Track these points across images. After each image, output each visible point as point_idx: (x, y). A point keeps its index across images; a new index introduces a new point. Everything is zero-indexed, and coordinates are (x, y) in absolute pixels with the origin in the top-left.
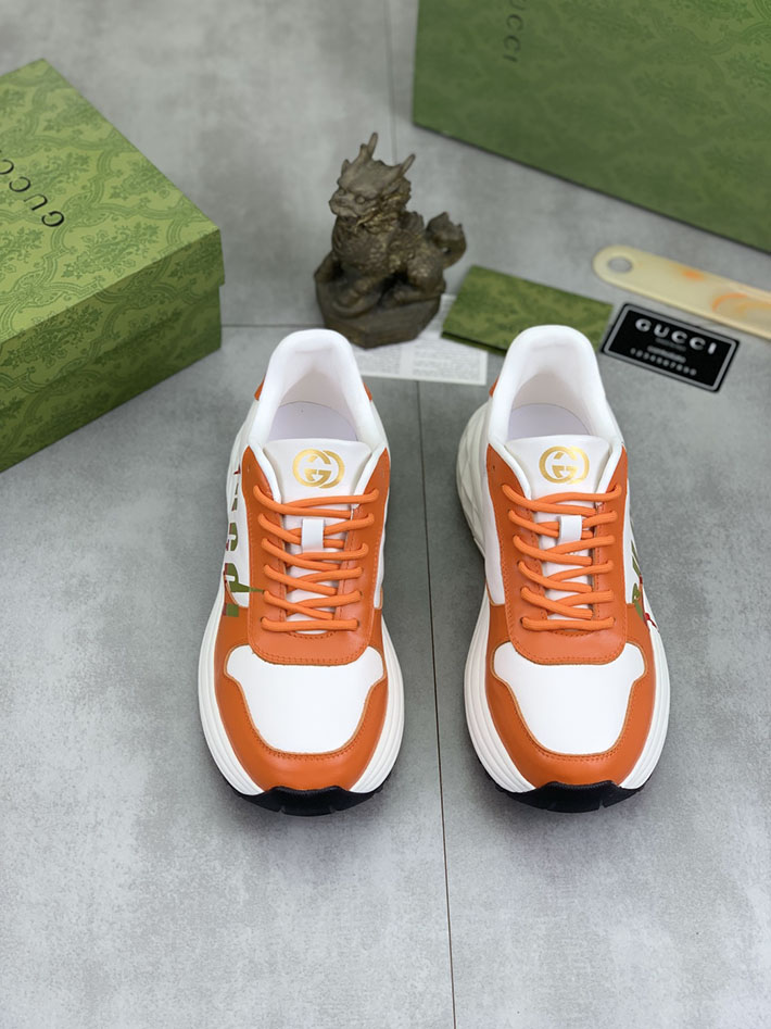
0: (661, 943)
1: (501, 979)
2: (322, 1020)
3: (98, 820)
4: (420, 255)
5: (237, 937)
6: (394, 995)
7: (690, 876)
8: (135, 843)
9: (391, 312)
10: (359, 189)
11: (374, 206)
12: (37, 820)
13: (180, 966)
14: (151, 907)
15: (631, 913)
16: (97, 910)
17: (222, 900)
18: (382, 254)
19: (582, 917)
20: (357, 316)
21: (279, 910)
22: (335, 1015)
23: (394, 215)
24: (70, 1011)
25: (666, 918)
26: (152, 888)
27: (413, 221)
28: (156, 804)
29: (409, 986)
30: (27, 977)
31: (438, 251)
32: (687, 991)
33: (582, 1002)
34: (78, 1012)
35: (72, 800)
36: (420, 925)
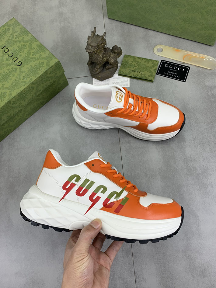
4: (111, 57)
9: (106, 71)
10: (92, 44)
11: (97, 48)
18: (101, 59)
20: (98, 74)
23: (103, 49)
27: (107, 50)
31: (115, 55)
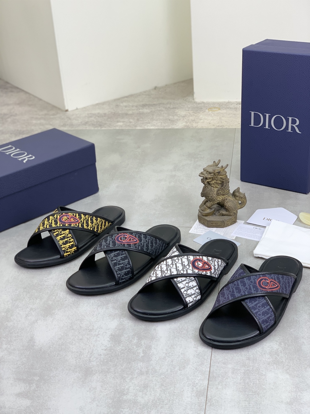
0: (285, 377)
1: (226, 382)
2: (161, 387)
3: (99, 334)
5: (137, 364)
6: (188, 383)
7: (298, 361)
8: (109, 340)
12: (80, 332)
13: (117, 370)
14: (111, 356)
15: (275, 369)
16: (93, 355)
17: (135, 355)
19: (258, 368)
21: (153, 359)
22: (166, 386)
24: (78, 378)
25: (288, 371)
26: (112, 351)
28: (118, 331)
29: (193, 381)
30: (67, 369)
32: (293, 390)
33: (253, 390)
34: (81, 379)
35: (92, 328)
36: (199, 366)
